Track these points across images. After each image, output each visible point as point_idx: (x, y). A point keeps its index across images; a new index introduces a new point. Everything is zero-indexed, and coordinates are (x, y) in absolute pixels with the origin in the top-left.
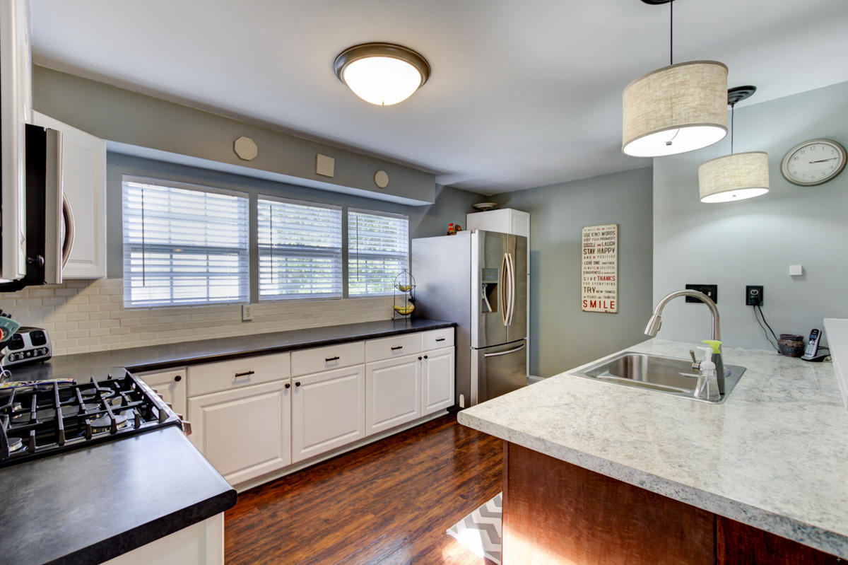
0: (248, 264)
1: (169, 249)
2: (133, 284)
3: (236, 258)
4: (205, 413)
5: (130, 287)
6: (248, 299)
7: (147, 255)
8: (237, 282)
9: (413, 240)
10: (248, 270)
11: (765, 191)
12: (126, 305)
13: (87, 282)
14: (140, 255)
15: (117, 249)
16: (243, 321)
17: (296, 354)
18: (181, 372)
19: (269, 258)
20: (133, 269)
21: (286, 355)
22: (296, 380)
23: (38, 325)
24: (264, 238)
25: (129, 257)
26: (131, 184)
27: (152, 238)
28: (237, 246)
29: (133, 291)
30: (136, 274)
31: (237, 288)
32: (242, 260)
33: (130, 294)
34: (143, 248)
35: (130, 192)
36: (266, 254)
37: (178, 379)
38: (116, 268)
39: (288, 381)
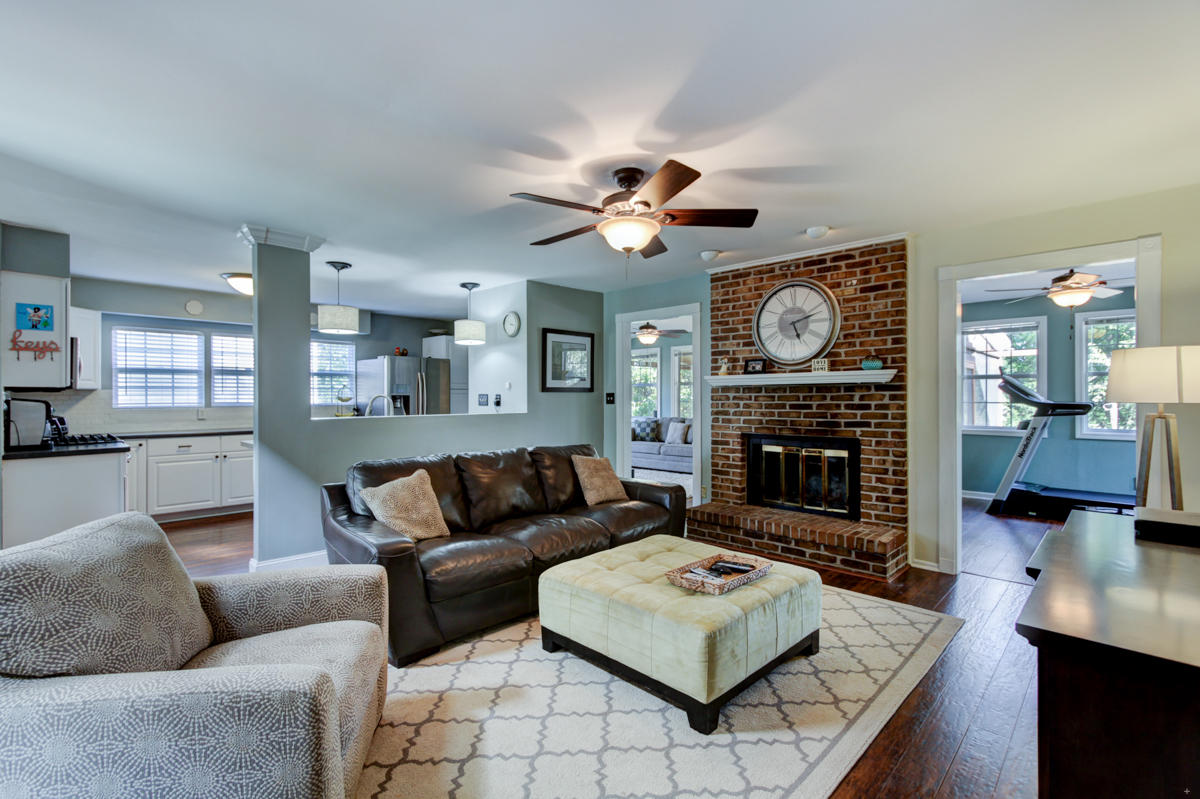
0: (203, 380)
1: (146, 371)
2: (120, 393)
3: (195, 377)
4: (158, 468)
5: (117, 395)
6: (203, 405)
7: (128, 375)
8: (196, 393)
9: (359, 362)
10: (203, 384)
11: (483, 343)
12: (114, 406)
13: (91, 391)
14: (123, 375)
15: (108, 372)
16: (200, 420)
17: (224, 438)
18: (143, 442)
19: (220, 377)
20: (120, 385)
21: (217, 438)
22: (224, 454)
23: (61, 415)
24: (217, 363)
25: (117, 377)
26: (119, 332)
27: (132, 364)
28: (196, 368)
29: (120, 398)
30: (121, 387)
31: (196, 398)
32: (200, 378)
33: (117, 399)
34: (127, 371)
35: (119, 336)
36: (217, 374)
37: (140, 445)
38: (108, 384)
39: (218, 454)
